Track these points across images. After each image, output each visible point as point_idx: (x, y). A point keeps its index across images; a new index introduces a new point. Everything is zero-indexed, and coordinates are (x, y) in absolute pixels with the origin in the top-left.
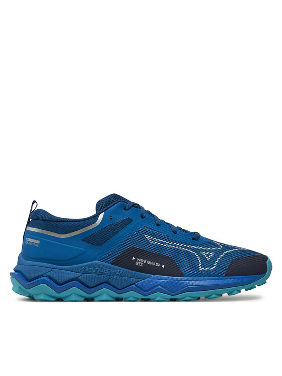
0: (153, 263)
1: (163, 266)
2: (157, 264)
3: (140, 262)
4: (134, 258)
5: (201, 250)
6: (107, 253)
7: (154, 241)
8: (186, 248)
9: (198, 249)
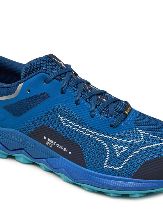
0: (61, 147)
1: (70, 153)
2: (65, 149)
3: (51, 142)
4: (45, 138)
5: (115, 142)
6: (23, 125)
7: (68, 123)
8: (98, 136)
9: (111, 140)
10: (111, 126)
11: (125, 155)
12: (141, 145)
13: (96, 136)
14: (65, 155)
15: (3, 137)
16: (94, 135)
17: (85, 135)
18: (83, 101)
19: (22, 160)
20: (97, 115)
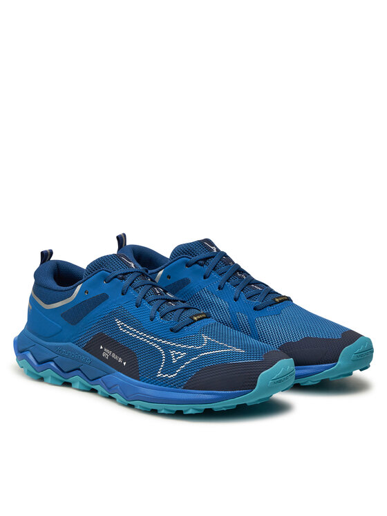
0: (116, 357)
1: (125, 363)
2: (120, 360)
3: (107, 353)
4: (101, 348)
5: (174, 348)
6: (80, 335)
7: (124, 328)
8: (155, 342)
9: (169, 346)
10: (172, 331)
11: (181, 362)
12: (202, 351)
13: (153, 341)
14: (119, 367)
15: (57, 355)
16: (152, 341)
17: (142, 341)
18: (145, 303)
19: (77, 385)
20: (158, 318)
